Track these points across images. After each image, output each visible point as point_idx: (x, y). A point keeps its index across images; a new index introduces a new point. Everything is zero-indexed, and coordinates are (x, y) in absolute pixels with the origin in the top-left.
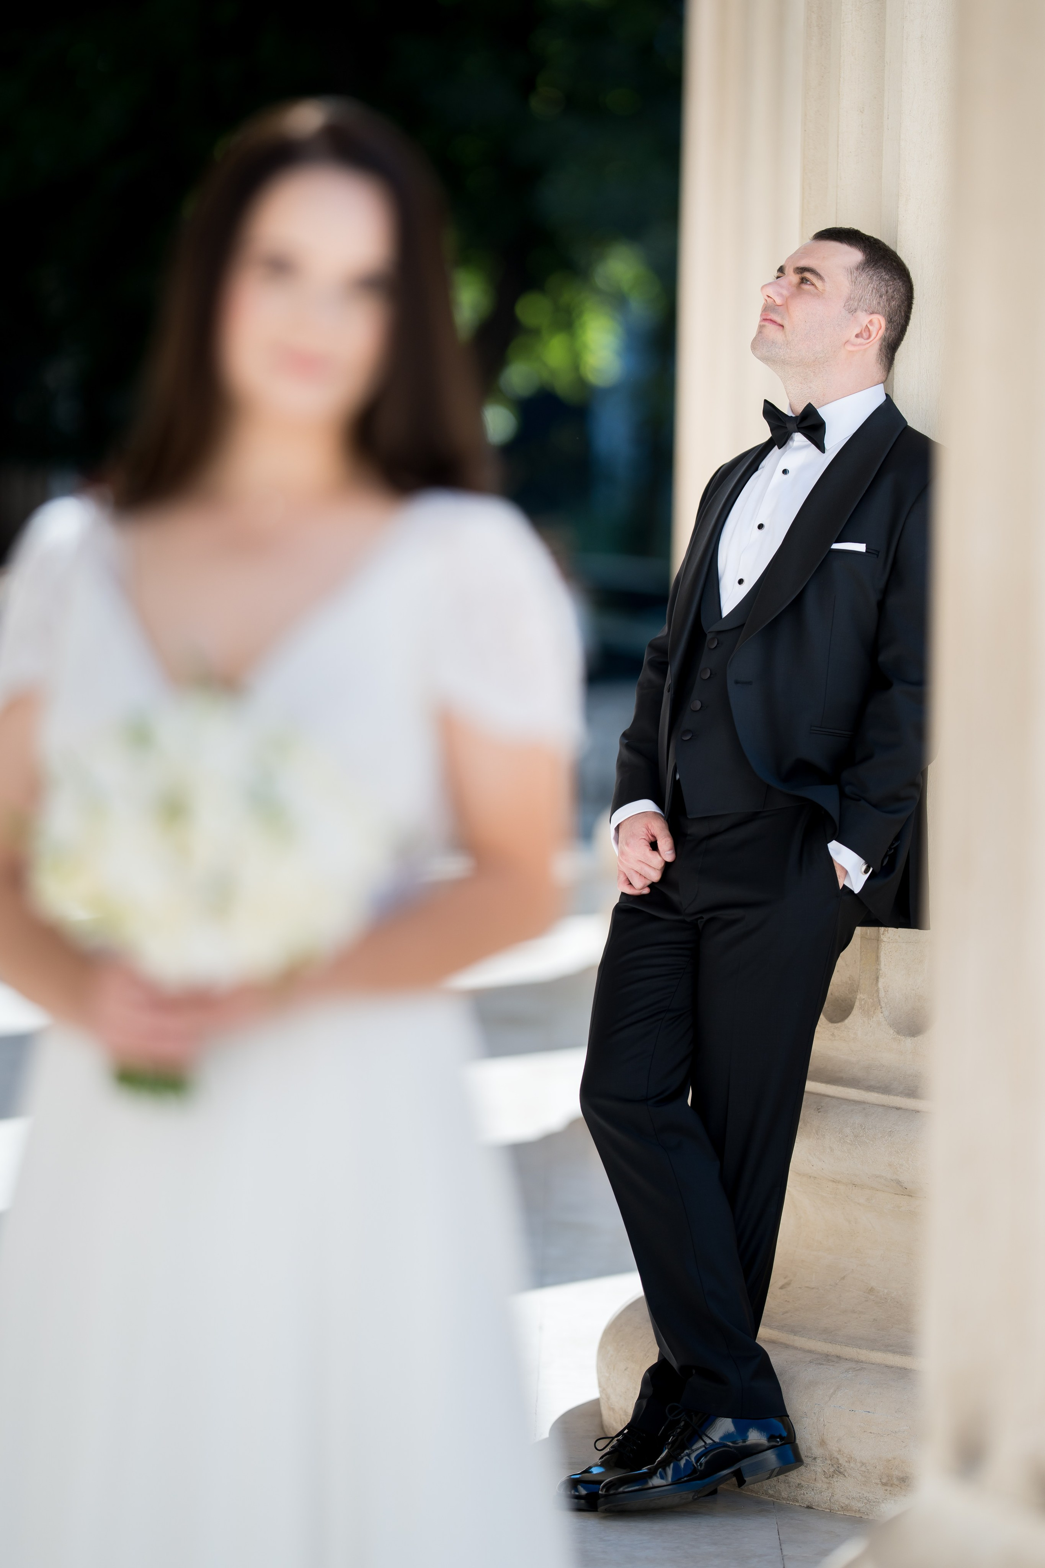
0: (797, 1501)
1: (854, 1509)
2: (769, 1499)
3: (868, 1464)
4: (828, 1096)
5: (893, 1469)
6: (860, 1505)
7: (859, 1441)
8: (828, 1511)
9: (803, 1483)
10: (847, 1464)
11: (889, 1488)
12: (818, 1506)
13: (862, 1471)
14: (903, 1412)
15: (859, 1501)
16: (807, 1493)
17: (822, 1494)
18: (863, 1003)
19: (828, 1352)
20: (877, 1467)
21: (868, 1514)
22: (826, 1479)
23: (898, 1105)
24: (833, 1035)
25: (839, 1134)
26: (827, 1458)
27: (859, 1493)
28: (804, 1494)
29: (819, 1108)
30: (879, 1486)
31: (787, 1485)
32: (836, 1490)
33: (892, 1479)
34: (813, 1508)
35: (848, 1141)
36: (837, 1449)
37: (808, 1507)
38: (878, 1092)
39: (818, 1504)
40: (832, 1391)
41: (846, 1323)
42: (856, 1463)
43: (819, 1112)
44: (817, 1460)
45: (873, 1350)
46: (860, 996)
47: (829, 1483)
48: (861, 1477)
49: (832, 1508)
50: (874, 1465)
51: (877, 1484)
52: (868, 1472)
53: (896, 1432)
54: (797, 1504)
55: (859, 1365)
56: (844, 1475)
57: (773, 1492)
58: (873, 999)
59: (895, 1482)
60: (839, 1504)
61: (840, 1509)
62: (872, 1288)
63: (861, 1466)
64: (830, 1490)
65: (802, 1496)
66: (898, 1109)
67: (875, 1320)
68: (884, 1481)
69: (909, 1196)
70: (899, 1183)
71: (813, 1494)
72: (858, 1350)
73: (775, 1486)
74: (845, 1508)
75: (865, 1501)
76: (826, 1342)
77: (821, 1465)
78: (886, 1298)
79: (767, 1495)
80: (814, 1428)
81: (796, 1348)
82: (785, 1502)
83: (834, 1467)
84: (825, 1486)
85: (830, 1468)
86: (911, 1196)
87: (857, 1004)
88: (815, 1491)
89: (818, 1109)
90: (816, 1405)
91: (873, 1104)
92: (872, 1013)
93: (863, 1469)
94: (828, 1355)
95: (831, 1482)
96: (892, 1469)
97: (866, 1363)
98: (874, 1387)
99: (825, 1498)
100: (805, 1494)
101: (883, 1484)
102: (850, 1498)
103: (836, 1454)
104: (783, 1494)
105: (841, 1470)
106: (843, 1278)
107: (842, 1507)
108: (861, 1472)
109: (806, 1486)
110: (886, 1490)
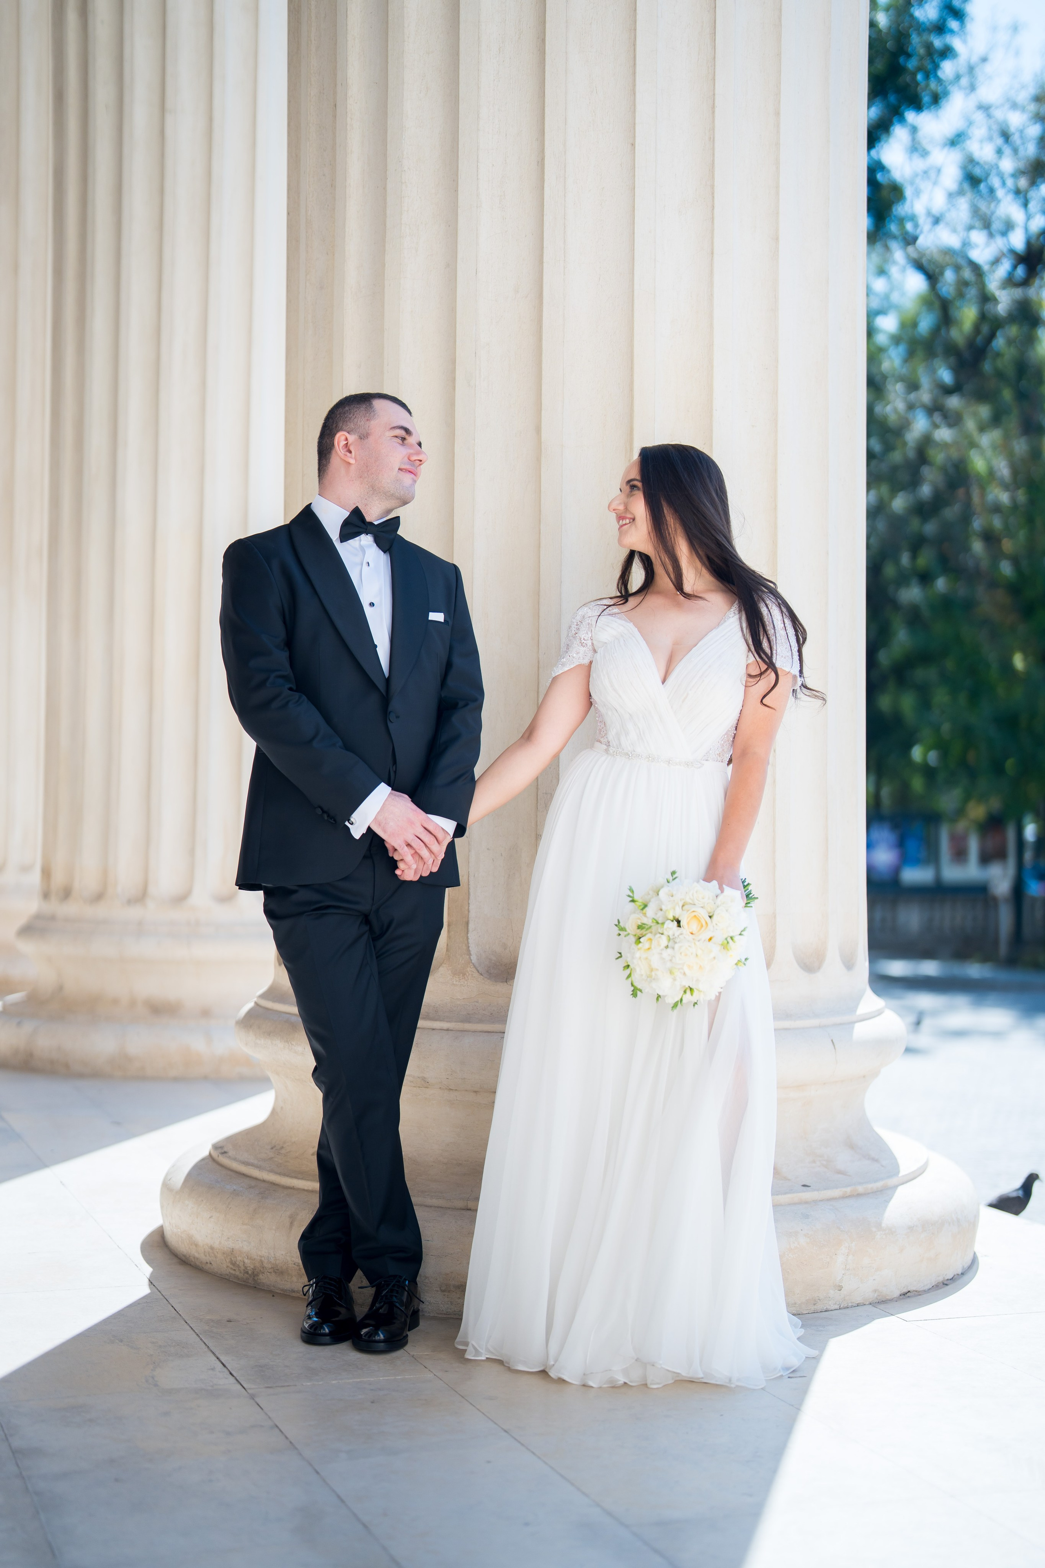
11: (446, 1294)
30: (439, 1292)
68: (443, 1289)
110: (445, 1295)
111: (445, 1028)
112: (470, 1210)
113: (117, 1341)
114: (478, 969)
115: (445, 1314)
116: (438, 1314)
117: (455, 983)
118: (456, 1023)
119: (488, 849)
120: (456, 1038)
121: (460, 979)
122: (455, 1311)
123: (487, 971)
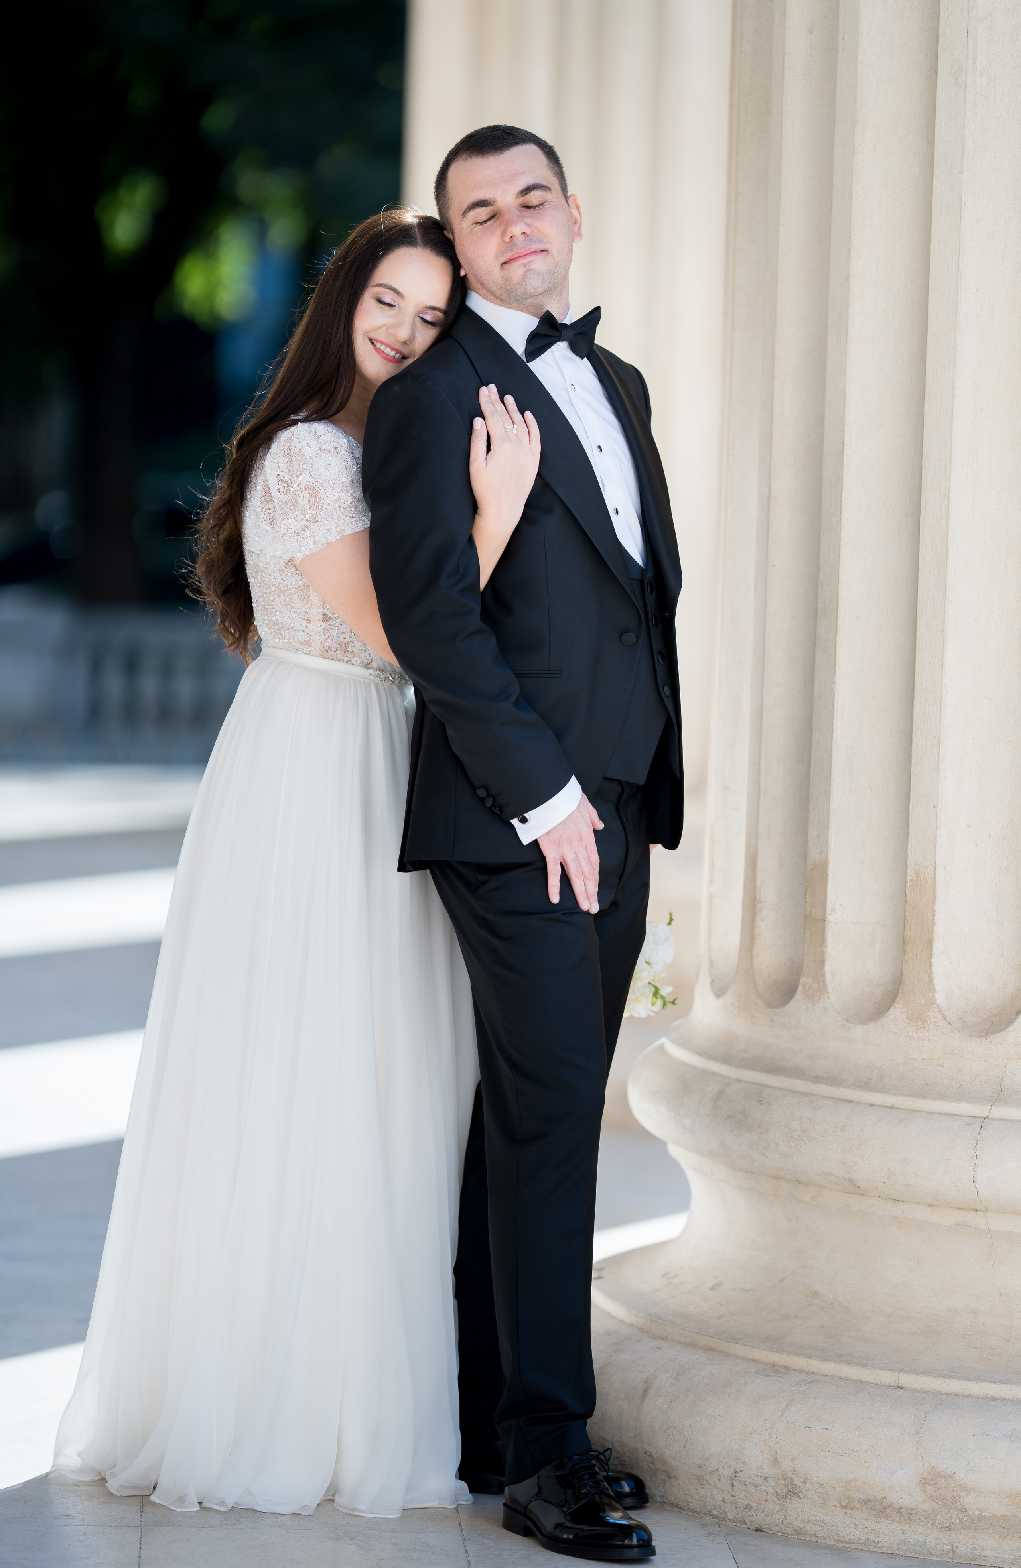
0: (745, 1523)
1: (809, 1533)
2: (713, 1520)
3: (826, 1485)
4: (769, 1087)
5: (854, 1491)
6: (816, 1528)
7: (816, 1460)
8: (780, 1534)
9: (752, 1504)
10: (802, 1485)
11: (849, 1511)
12: (769, 1528)
13: (819, 1492)
14: (864, 1430)
15: (815, 1525)
16: (756, 1515)
17: (774, 1516)
18: (806, 987)
19: (774, 1362)
20: (837, 1489)
21: (825, 1539)
22: (778, 1501)
23: (849, 1098)
24: (772, 1020)
25: (785, 1128)
26: (780, 1478)
27: (816, 1516)
28: (753, 1516)
29: (761, 1099)
30: (838, 1509)
31: (734, 1506)
32: (789, 1512)
33: (852, 1501)
34: (763, 1531)
35: (796, 1136)
36: (792, 1469)
37: (758, 1530)
38: (827, 1084)
39: (769, 1527)
40: (784, 1405)
41: (789, 1330)
42: (812, 1483)
43: (761, 1104)
44: (768, 1480)
45: (825, 1360)
46: (803, 980)
47: (782, 1505)
48: (817, 1499)
49: (785, 1532)
50: (833, 1486)
51: (836, 1507)
52: (826, 1494)
53: (857, 1451)
54: (744, 1526)
55: (811, 1379)
56: (799, 1496)
57: (717, 1513)
58: (819, 984)
59: (856, 1504)
60: (793, 1527)
61: (794, 1533)
62: (816, 1292)
63: (818, 1488)
64: (783, 1512)
65: (751, 1518)
66: (850, 1102)
67: (821, 1326)
68: (844, 1503)
69: (861, 1194)
70: (852, 1181)
71: (764, 1516)
72: (809, 1361)
73: (720, 1506)
74: (799, 1532)
75: (822, 1525)
76: (772, 1351)
77: (773, 1485)
78: (832, 1303)
79: (711, 1515)
80: (766, 1446)
81: (738, 1357)
82: (731, 1524)
83: (787, 1488)
84: (777, 1508)
85: (783, 1489)
86: (863, 1195)
87: (800, 988)
88: (765, 1512)
89: (760, 1101)
90: (768, 1421)
91: (820, 1096)
92: (817, 998)
93: (821, 1490)
94: (774, 1365)
95: (784, 1504)
96: (852, 1491)
97: (818, 1374)
98: (830, 1402)
99: (777, 1521)
100: (755, 1515)
101: (843, 1507)
102: (806, 1521)
103: (790, 1474)
104: (729, 1515)
105: (796, 1491)
106: (783, 1280)
107: (796, 1531)
108: (818, 1494)
109: (756, 1507)
110: (846, 1513)
111: (889, 1105)
112: (902, 1387)
113: (346, 1539)
114: (946, 1014)
115: (846, 1542)
116: (837, 1541)
117: (910, 1033)
118: (905, 1098)
119: (969, 826)
120: (900, 1121)
121: (918, 1029)
122: (861, 1539)
123: (960, 1019)
